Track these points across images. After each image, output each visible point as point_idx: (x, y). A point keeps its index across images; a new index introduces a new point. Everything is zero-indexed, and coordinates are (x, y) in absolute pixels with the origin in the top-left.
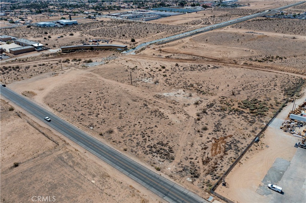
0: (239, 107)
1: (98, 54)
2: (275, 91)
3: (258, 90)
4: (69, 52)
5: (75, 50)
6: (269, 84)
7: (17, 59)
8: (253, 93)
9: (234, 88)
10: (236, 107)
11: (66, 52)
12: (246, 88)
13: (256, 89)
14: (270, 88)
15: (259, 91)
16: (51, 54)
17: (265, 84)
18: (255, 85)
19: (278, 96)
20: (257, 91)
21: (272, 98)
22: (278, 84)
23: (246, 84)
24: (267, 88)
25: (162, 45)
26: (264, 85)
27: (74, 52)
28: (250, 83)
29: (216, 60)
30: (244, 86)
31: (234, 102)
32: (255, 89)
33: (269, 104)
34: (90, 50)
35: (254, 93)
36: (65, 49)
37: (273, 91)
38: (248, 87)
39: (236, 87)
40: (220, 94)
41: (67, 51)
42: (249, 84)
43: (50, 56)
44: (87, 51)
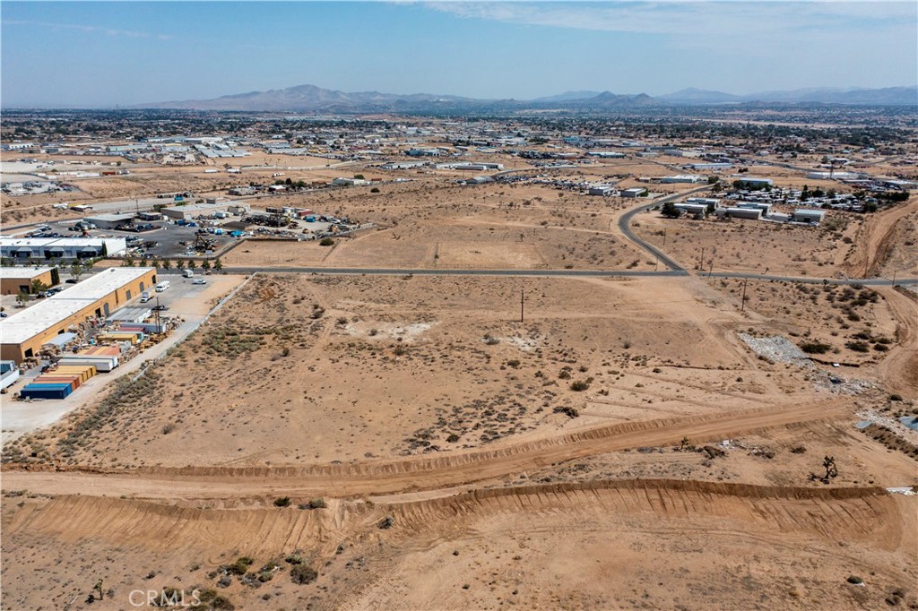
0: (261, 339)
2: (182, 382)
3: (229, 376)
6: (198, 398)
8: (240, 367)
9: (293, 369)
10: (267, 338)
12: (261, 375)
13: (234, 377)
14: (195, 387)
15: (226, 374)
17: (208, 396)
18: (239, 387)
19: (176, 372)
20: (229, 373)
21: (191, 364)
22: (168, 402)
23: (264, 383)
24: (203, 385)
26: (213, 390)
28: (253, 387)
30: (269, 378)
31: (276, 343)
32: (237, 378)
33: (200, 352)
35: (236, 369)
37: (188, 380)
38: (256, 377)
39: (288, 370)
40: (317, 350)
42: (258, 386)
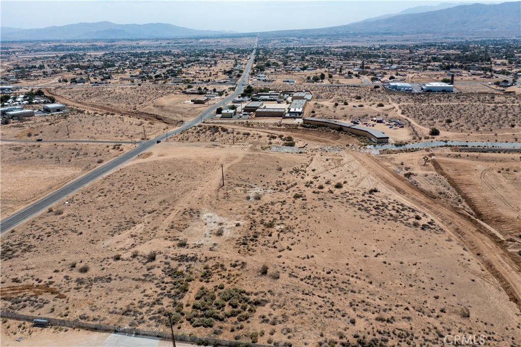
1: (338, 139)
4: (309, 127)
5: (319, 126)
7: (247, 122)
11: (305, 127)
16: (286, 124)
25: (458, 153)
27: (316, 128)
29: (479, 215)
34: (336, 132)
36: (308, 121)
41: (307, 125)
43: (282, 127)
44: (333, 131)
